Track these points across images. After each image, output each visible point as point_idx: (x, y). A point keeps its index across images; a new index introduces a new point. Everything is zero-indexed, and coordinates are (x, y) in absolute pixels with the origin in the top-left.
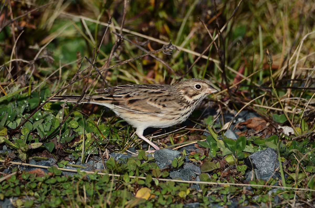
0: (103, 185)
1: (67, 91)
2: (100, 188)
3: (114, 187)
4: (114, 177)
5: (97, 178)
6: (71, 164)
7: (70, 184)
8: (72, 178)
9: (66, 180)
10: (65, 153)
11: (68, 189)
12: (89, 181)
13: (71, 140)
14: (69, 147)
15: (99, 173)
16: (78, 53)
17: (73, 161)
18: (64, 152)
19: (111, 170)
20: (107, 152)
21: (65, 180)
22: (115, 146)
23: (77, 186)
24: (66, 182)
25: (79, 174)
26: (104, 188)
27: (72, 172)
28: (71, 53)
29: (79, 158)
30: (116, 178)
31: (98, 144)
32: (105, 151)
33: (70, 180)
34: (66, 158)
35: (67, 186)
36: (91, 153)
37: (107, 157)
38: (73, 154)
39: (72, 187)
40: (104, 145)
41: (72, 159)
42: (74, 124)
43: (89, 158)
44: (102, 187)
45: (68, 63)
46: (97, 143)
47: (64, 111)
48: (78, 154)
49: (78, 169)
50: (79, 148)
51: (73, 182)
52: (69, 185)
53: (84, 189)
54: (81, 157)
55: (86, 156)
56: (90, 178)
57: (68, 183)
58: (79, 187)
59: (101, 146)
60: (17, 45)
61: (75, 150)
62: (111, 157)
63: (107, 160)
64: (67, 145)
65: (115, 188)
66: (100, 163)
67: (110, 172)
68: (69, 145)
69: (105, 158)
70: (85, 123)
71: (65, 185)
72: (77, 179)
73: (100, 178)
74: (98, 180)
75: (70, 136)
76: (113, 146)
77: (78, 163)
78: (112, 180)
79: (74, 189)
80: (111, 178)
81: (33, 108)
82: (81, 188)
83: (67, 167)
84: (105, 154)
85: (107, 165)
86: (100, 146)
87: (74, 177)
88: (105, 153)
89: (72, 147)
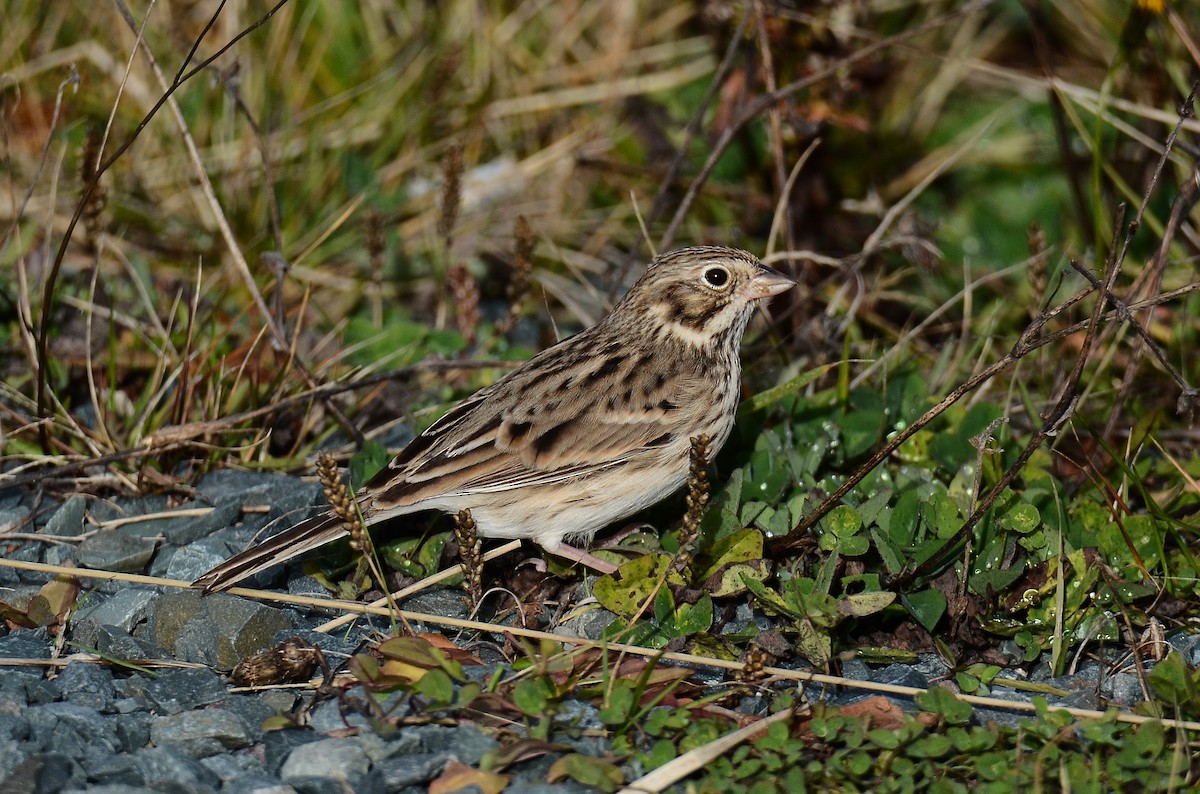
0: (1138, 762)
1: (996, 384)
2: (1127, 778)
3: (1183, 775)
4: (1183, 732)
5: (1116, 736)
6: (1011, 678)
7: (1007, 758)
8: (1014, 734)
9: (992, 743)
10: (986, 635)
11: (1000, 778)
12: (1085, 748)
13: (1010, 582)
14: (1003, 609)
15: (1123, 717)
16: (1035, 230)
17: (1018, 667)
18: (982, 630)
19: (1169, 702)
20: (1155, 630)
21: (985, 745)
22: (1189, 604)
23: (1036, 769)
24: (992, 750)
25: (1042, 721)
26: (1143, 776)
27: (1014, 711)
28: (1008, 229)
29: (1040, 655)
30: (1192, 734)
31: (1120, 598)
32: (1147, 627)
33: (1005, 743)
34: (991, 654)
35: (995, 769)
36: (1091, 636)
37: (1158, 650)
38: (1018, 640)
39: (1014, 773)
40: (1142, 603)
41: (1014, 657)
42: (1023, 518)
43: (1084, 657)
44: (1134, 770)
45: (998, 269)
46: (1115, 592)
47: (983, 467)
48: (1038, 641)
49: (1038, 698)
50: (1040, 612)
51: (1017, 753)
52: (1003, 763)
53: (1065, 782)
54: (1049, 651)
55: (1070, 649)
56: (1086, 736)
57: (997, 755)
58: (1044, 774)
59: (1133, 607)
60: (792, 198)
61: (1025, 622)
62: (1171, 651)
63: (1155, 663)
64: (995, 603)
65: (1189, 776)
66: (1127, 677)
67: (1169, 713)
68: (1002, 601)
69: (1149, 656)
70: (1065, 511)
71: (988, 765)
72: (1034, 740)
73: (1129, 737)
74: (1118, 743)
75: (1007, 564)
76: (1181, 605)
77: (1039, 673)
78: (1177, 745)
79: (1025, 780)
80: (1171, 735)
81: (858, 453)
82: (1052, 774)
83: (995, 692)
84: (1149, 639)
85: (1155, 685)
86: (1127, 605)
87: (1024, 729)
88: (1146, 634)
89: (1013, 610)
